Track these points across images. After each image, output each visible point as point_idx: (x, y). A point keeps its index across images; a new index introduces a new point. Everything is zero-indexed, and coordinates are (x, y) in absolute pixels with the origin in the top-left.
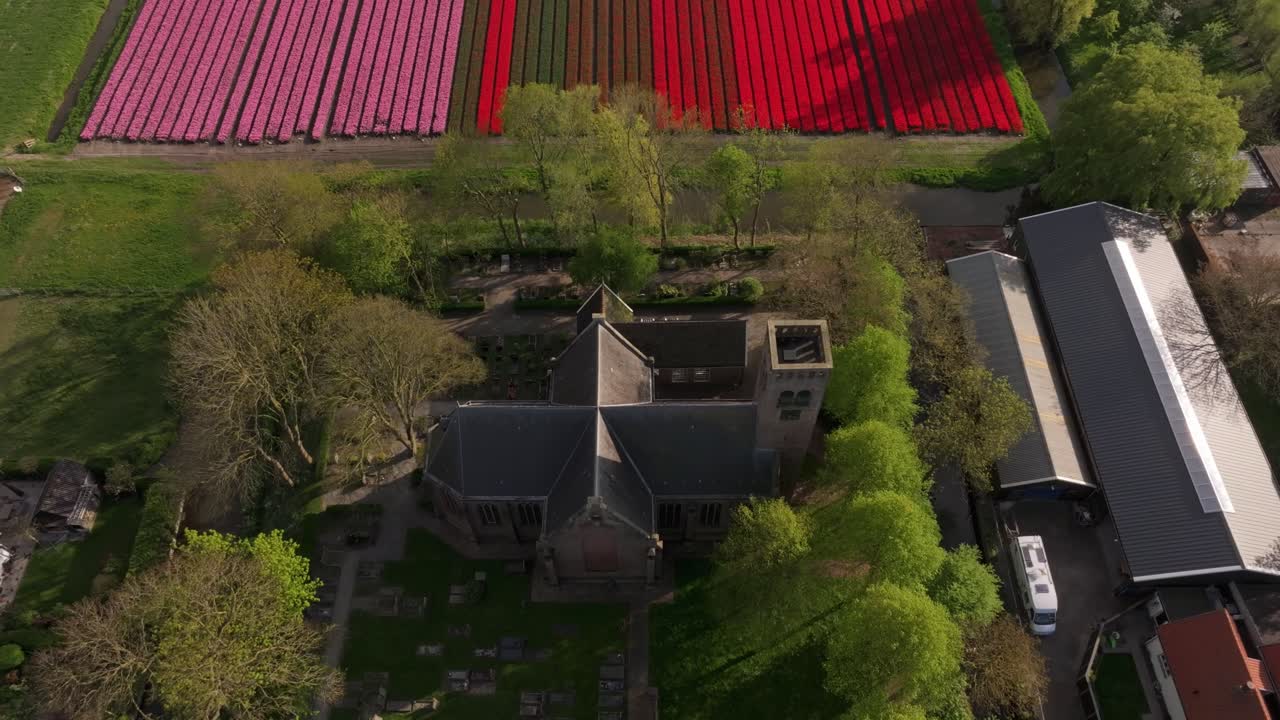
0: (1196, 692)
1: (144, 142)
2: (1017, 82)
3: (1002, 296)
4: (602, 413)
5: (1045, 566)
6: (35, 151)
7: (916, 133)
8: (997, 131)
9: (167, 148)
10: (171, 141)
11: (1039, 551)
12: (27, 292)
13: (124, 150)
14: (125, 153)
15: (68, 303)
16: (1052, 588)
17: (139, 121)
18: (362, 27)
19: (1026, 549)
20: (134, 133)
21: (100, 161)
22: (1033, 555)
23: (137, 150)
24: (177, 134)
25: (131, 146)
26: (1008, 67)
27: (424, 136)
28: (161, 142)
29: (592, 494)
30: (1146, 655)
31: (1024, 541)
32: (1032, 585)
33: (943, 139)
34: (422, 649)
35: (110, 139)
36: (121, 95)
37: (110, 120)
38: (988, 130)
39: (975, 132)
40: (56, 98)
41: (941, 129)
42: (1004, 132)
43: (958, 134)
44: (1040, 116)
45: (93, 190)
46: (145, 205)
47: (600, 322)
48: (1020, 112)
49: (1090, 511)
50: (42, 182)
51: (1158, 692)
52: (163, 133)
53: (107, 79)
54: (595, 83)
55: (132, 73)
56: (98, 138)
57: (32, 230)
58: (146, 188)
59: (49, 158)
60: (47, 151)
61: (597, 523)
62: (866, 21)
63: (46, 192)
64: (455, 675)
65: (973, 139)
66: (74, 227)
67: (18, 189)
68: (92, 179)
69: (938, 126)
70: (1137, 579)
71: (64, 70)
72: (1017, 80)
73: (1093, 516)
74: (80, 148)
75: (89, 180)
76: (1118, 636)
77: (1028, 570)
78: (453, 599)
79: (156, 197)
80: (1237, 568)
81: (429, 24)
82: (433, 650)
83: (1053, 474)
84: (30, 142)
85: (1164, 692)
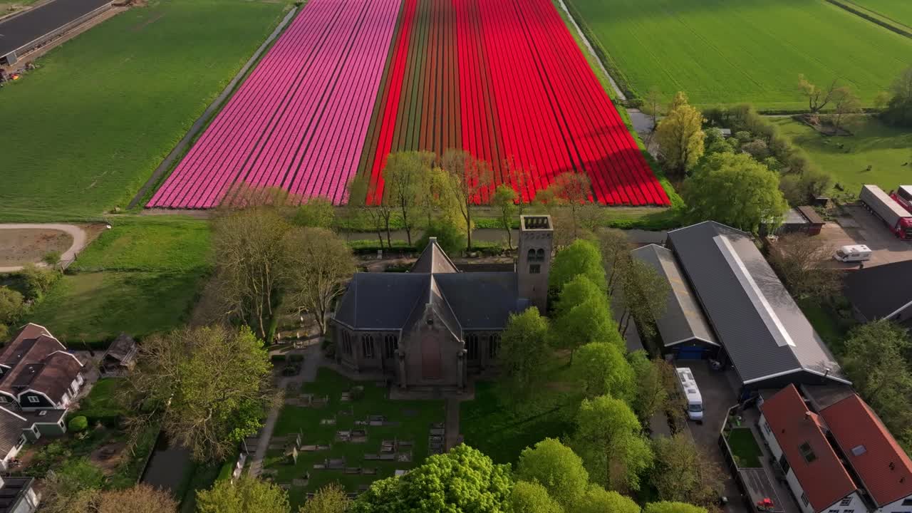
0: (783, 431)
1: (180, 209)
2: (667, 186)
3: (659, 262)
4: (434, 276)
5: (693, 381)
6: (120, 213)
7: (611, 206)
8: (656, 205)
9: (192, 212)
10: (195, 208)
11: (688, 374)
12: (108, 269)
13: (169, 212)
14: (169, 214)
15: (130, 274)
16: (698, 391)
17: (178, 200)
18: (304, 163)
19: (682, 374)
20: (173, 205)
21: (155, 217)
22: (686, 377)
23: (176, 212)
24: (199, 205)
25: (173, 211)
26: (660, 179)
27: (337, 206)
28: (189, 209)
29: (428, 302)
30: (758, 428)
31: (679, 370)
32: (686, 390)
33: (626, 208)
34: (324, 422)
35: (162, 208)
36: (170, 190)
37: (163, 200)
38: (651, 205)
39: (644, 205)
40: (134, 192)
41: (625, 204)
42: (661, 206)
43: (634, 206)
44: (680, 199)
45: (149, 228)
46: (177, 234)
47: (433, 241)
48: (669, 198)
49: (720, 362)
50: (122, 224)
51: (767, 445)
52: (192, 204)
53: (163, 183)
54: (433, 151)
55: (177, 181)
56: (155, 207)
57: (114, 244)
58: (179, 227)
59: (127, 215)
60: (127, 212)
61: (430, 327)
62: (580, 160)
63: (124, 229)
64: (343, 433)
65: (644, 208)
66: (137, 243)
67: (109, 227)
68: (151, 224)
69: (623, 203)
70: (745, 382)
71: (140, 182)
72: (667, 185)
73: (721, 364)
74: (145, 212)
75: (146, 224)
76: (740, 418)
77: (683, 383)
78: (343, 399)
79: (184, 231)
80: (799, 369)
81: (341, 163)
82: (330, 422)
83: (693, 336)
84: (118, 209)
85: (770, 445)
